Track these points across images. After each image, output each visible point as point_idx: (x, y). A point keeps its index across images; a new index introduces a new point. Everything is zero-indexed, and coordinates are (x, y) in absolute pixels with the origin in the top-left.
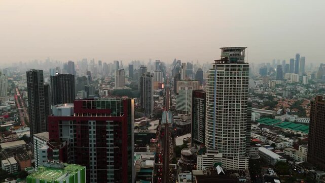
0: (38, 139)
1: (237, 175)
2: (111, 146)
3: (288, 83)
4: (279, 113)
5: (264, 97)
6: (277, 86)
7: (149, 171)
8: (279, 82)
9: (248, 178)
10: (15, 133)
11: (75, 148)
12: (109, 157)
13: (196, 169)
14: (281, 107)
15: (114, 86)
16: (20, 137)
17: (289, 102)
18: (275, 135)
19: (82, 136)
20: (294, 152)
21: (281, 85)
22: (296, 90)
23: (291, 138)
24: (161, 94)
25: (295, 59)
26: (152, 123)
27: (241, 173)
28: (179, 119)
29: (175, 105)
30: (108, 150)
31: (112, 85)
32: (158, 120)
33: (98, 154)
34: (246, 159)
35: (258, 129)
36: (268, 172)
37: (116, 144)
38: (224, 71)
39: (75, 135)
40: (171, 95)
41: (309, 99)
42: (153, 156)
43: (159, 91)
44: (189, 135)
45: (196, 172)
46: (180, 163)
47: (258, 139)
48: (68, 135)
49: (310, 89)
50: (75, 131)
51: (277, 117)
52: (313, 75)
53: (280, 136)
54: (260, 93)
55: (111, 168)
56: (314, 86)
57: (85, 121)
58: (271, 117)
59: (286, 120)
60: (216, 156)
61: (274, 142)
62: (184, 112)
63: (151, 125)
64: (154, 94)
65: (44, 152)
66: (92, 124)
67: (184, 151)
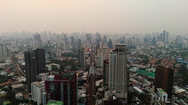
0: (33, 85)
1: (121, 100)
2: (69, 92)
3: (158, 48)
4: (148, 67)
5: (143, 57)
6: (152, 49)
7: (83, 99)
8: (153, 47)
9: (126, 101)
10: (18, 80)
11: (55, 93)
12: (69, 96)
13: (104, 98)
14: (151, 63)
15: (64, 50)
16: (20, 82)
17: (155, 60)
18: (143, 80)
19: (58, 88)
20: (149, 89)
21: (154, 49)
22: (161, 52)
23: (150, 82)
24: (89, 55)
25: (163, 33)
26: (84, 74)
27: (124, 99)
28: (98, 71)
29: (96, 62)
30: (68, 94)
31: (63, 50)
32: (88, 72)
33: (64, 95)
34: (126, 93)
35: (136, 77)
36: (135, 99)
37: (71, 91)
38: (116, 55)
39: (55, 88)
40: (94, 56)
41: (166, 58)
42: (85, 92)
43: (88, 53)
44: (102, 80)
45: (104, 99)
46: (97, 95)
47: (135, 82)
48: (52, 88)
49: (169, 52)
50: (55, 86)
51: (147, 70)
52: (172, 43)
53: (145, 80)
54: (142, 54)
55: (69, 100)
56: (171, 50)
57: (59, 83)
58: (144, 69)
59: (151, 71)
60: (113, 92)
61: (142, 84)
62: (100, 68)
63: (84, 75)
64: (86, 55)
65: (44, 95)
66: (62, 84)
67: (99, 89)
